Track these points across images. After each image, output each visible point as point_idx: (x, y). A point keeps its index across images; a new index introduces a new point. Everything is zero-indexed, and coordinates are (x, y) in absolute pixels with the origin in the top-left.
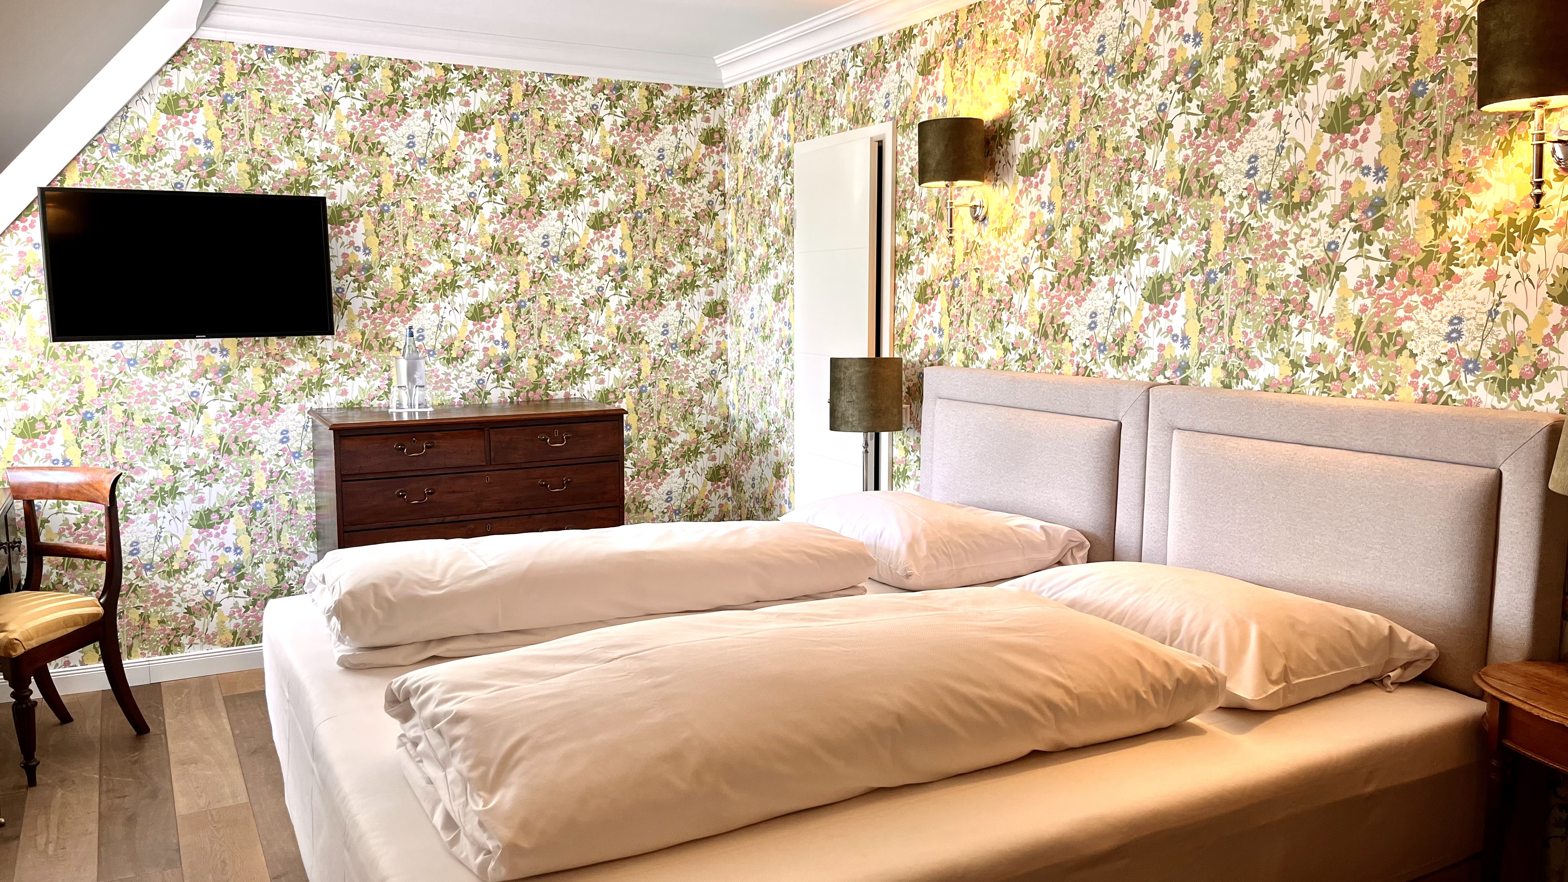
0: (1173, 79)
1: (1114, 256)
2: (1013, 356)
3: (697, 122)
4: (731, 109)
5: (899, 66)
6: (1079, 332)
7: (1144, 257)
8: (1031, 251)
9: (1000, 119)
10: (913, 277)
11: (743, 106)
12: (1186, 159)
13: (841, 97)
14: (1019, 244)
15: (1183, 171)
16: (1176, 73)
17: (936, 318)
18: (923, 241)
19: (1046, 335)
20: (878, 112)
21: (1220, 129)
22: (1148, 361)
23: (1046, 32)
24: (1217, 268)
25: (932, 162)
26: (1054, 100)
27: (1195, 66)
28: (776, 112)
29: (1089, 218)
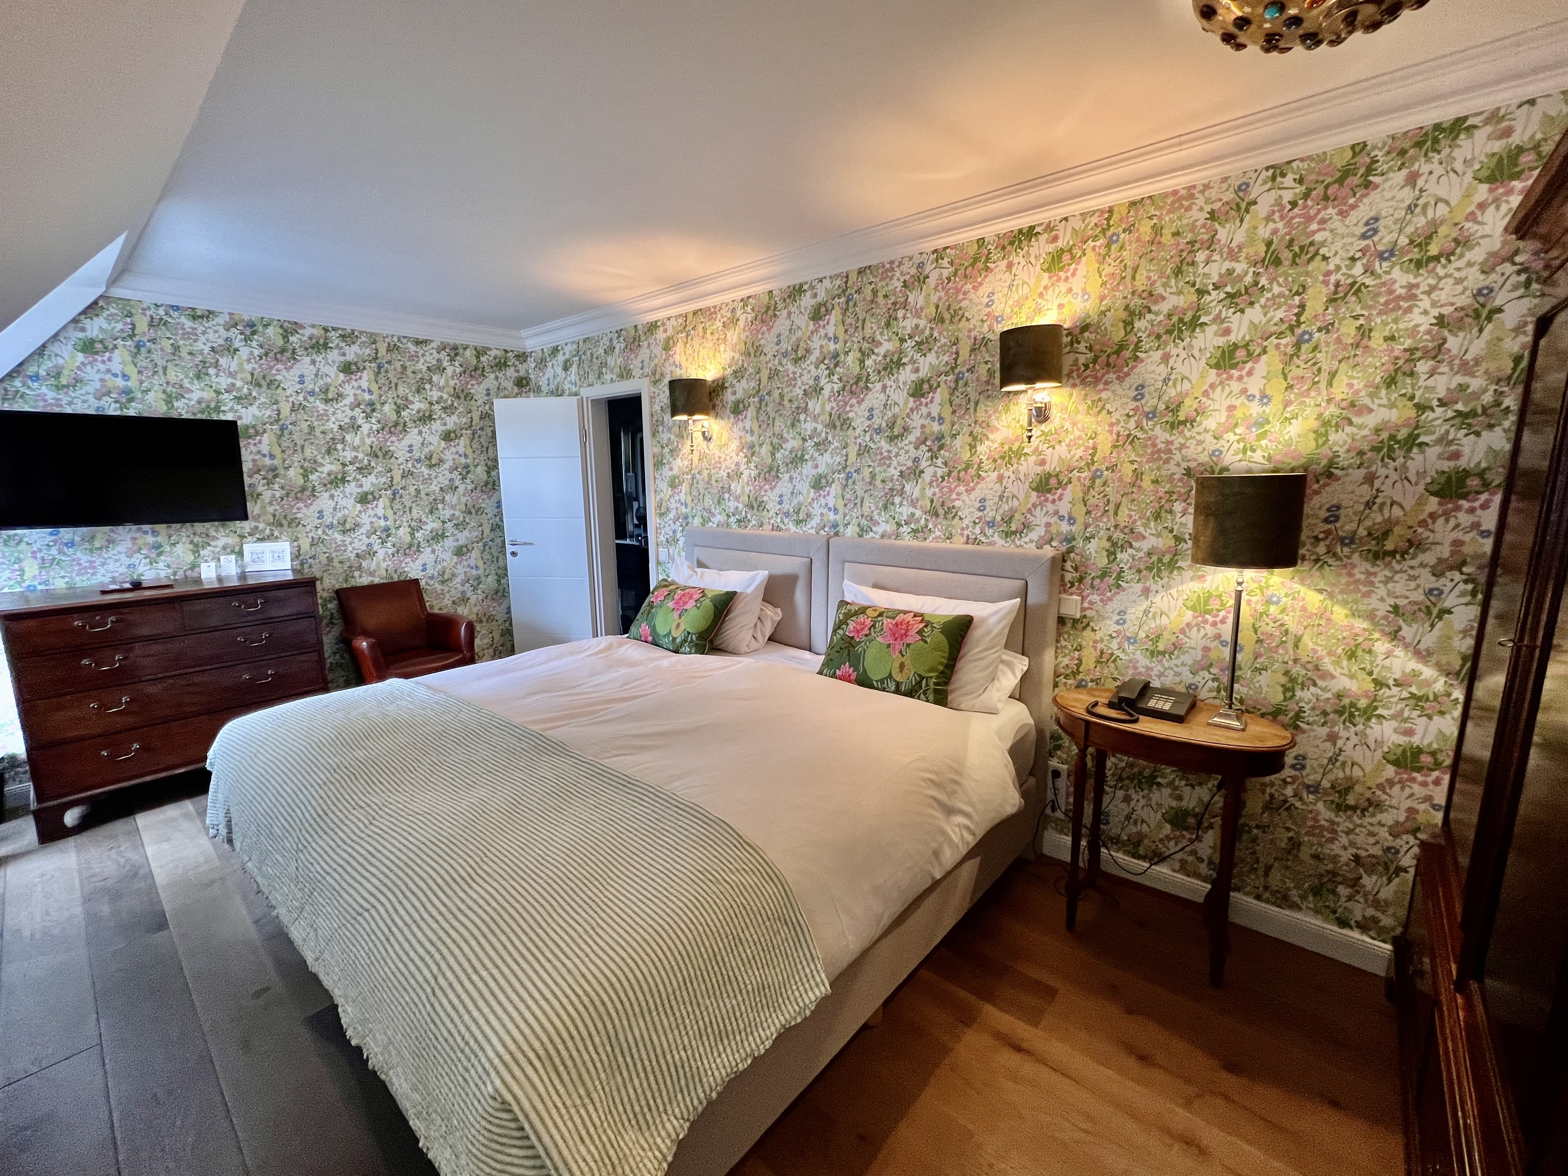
0: (822, 362)
1: (792, 463)
2: (733, 519)
3: (511, 372)
4: (533, 365)
5: (649, 345)
6: (772, 506)
7: (810, 463)
8: (741, 458)
9: (718, 380)
10: (666, 472)
11: (542, 363)
12: (832, 408)
13: (611, 361)
14: (733, 454)
15: (830, 415)
16: (824, 358)
17: (682, 497)
18: (671, 451)
19: (752, 507)
20: (637, 372)
21: (851, 392)
22: (815, 522)
23: (744, 329)
24: (853, 470)
25: (679, 404)
26: (751, 370)
27: (836, 355)
28: (566, 368)
29: (775, 441)
